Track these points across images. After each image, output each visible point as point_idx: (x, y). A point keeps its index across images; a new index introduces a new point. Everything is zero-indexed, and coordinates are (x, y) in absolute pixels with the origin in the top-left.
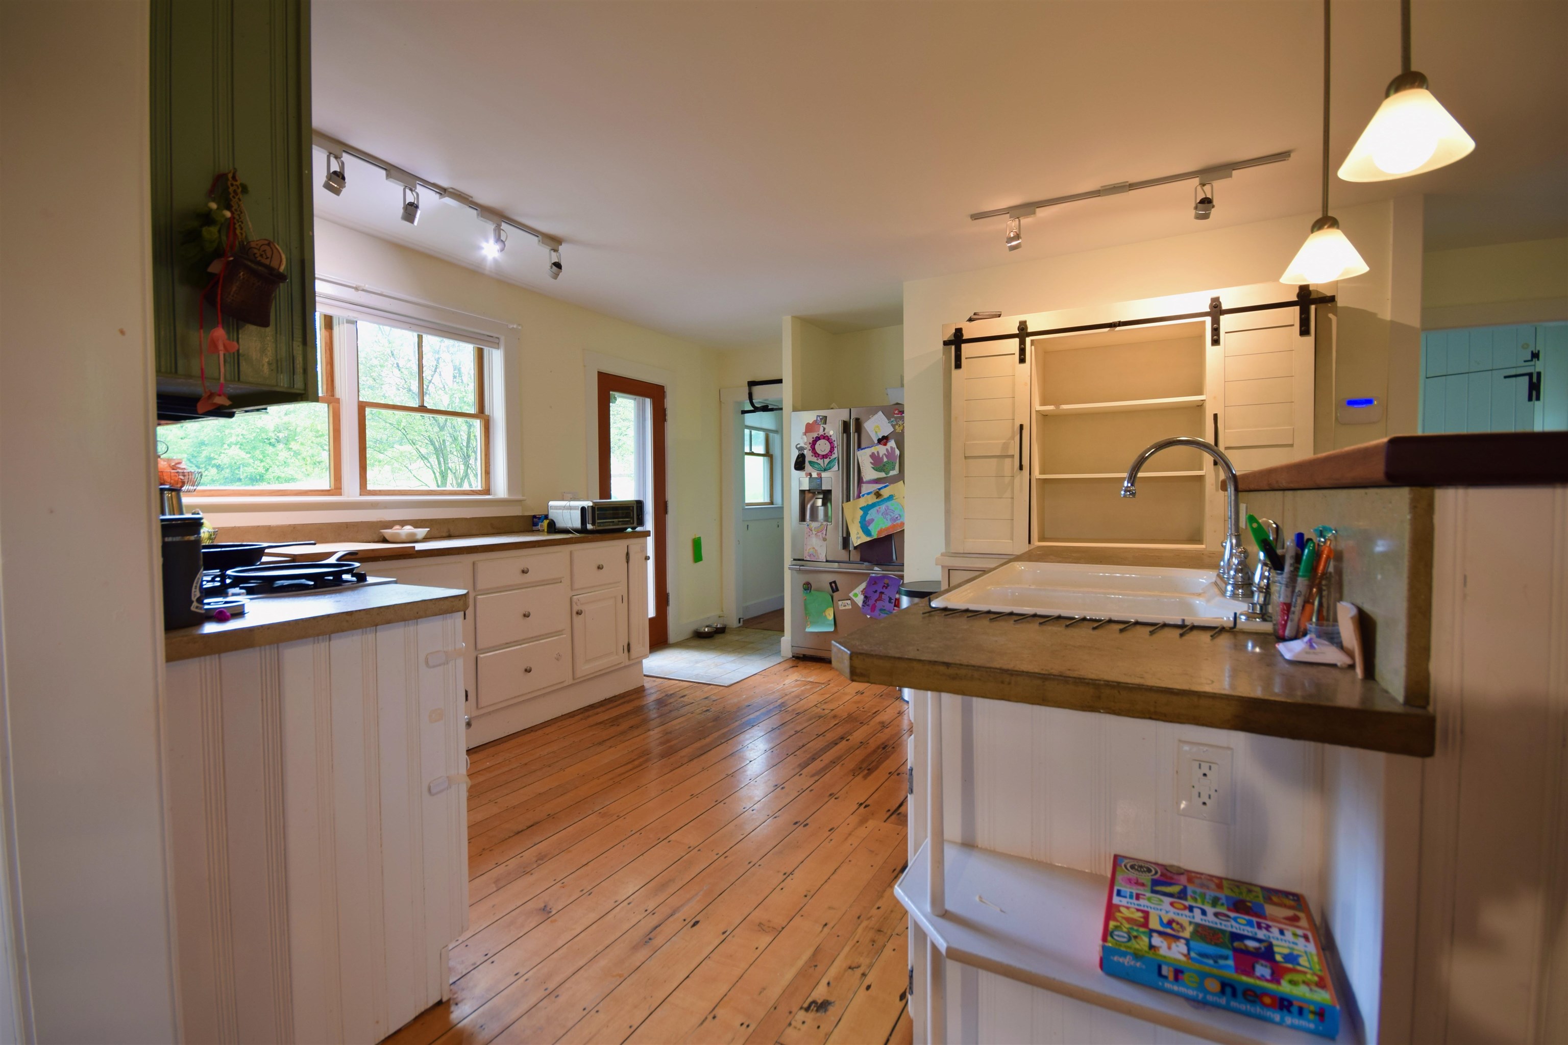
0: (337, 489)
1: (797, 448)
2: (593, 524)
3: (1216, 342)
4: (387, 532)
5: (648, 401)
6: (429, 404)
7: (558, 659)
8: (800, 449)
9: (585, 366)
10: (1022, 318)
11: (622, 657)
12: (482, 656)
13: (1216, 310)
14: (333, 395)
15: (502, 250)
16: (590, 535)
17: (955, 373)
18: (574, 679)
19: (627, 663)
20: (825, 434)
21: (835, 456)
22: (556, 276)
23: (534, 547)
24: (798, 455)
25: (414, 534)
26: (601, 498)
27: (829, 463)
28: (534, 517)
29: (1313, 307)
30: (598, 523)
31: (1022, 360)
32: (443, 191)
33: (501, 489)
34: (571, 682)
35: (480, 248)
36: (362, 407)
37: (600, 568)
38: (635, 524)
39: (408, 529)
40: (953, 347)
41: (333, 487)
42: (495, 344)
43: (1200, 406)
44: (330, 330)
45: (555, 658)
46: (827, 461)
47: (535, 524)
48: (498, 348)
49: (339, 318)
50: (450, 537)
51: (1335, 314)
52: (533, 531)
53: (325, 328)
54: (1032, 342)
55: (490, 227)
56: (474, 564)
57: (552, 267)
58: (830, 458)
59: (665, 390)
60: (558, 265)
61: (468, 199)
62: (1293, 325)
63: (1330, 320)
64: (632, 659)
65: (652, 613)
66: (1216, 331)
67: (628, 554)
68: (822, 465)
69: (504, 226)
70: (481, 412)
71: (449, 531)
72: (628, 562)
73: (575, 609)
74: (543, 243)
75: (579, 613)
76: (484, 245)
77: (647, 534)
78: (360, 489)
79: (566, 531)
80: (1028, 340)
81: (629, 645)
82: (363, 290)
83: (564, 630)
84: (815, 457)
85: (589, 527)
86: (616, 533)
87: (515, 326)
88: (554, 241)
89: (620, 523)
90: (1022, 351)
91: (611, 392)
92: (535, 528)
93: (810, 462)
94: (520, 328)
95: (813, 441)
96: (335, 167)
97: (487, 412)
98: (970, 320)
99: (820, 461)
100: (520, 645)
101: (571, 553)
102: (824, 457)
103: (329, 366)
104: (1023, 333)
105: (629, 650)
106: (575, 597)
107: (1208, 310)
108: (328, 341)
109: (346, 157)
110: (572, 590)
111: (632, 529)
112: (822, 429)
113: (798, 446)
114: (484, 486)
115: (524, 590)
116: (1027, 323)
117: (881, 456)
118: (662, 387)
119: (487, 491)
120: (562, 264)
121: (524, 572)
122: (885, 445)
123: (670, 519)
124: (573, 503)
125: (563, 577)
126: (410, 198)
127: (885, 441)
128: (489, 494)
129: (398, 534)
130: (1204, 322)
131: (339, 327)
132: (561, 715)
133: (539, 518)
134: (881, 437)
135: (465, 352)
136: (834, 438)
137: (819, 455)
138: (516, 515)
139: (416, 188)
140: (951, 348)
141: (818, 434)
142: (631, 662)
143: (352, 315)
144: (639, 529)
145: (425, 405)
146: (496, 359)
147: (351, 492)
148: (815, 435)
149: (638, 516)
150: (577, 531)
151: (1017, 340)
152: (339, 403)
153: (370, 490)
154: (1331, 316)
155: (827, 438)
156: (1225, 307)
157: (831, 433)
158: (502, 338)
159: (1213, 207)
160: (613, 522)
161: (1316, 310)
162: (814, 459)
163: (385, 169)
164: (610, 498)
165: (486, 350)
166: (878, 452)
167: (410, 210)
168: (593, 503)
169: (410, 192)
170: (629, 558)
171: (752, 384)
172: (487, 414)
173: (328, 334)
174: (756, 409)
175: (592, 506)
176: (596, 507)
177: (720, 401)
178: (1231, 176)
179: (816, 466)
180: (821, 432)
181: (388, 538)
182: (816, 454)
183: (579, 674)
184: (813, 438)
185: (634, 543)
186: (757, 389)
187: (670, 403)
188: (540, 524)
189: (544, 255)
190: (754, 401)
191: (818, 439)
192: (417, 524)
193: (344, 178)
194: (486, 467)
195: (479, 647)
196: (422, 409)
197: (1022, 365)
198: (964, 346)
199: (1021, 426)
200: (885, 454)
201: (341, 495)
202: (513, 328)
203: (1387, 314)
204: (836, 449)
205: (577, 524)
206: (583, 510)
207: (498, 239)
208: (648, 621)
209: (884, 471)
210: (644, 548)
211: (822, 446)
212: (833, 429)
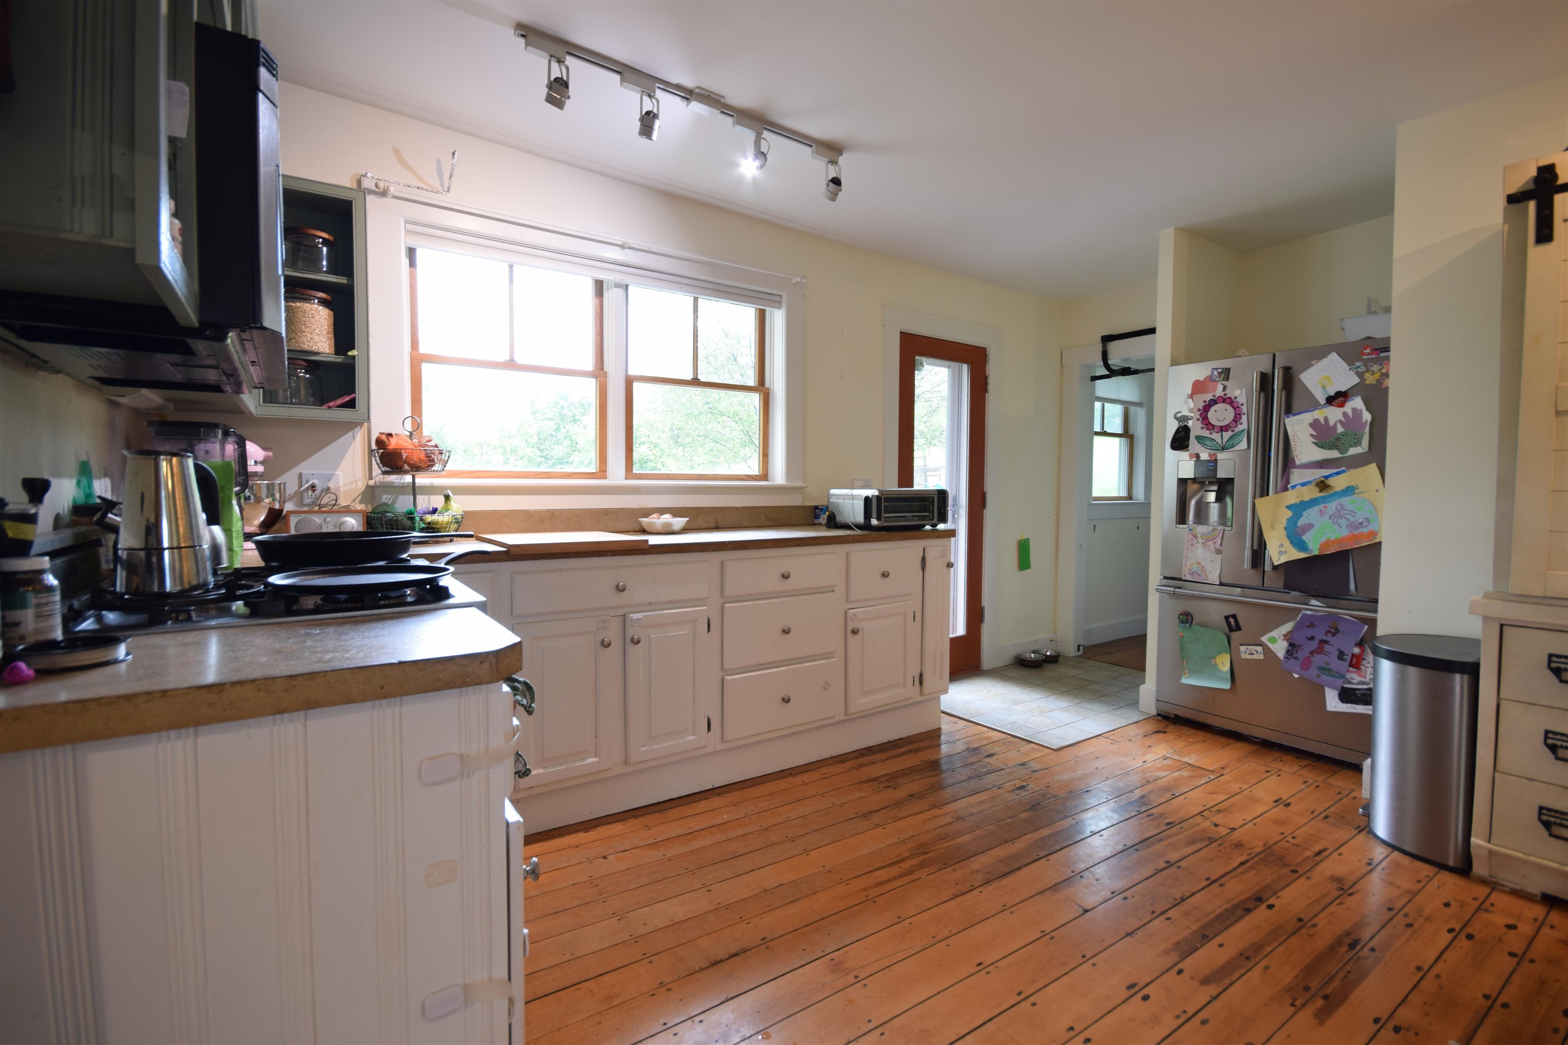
0: (602, 472)
1: (1176, 418)
2: (878, 518)
4: (644, 520)
5: (965, 367)
6: (702, 378)
7: (825, 689)
8: (1185, 418)
9: (884, 325)
11: (912, 691)
12: (728, 678)
14: (602, 369)
15: (762, 167)
16: (874, 533)
17: (1537, 254)
18: (846, 714)
19: (918, 698)
20: (1225, 395)
21: (1240, 428)
22: (833, 197)
23: (799, 545)
24: (1178, 429)
25: (669, 525)
26: (899, 487)
27: (1231, 437)
28: (816, 507)
30: (885, 517)
32: (688, 94)
33: (779, 475)
34: (843, 717)
35: (737, 165)
36: (629, 383)
37: (885, 575)
38: (935, 521)
39: (667, 518)
41: (598, 470)
42: (777, 304)
44: (600, 298)
45: (822, 687)
46: (1227, 435)
47: (817, 517)
48: (780, 308)
49: (608, 282)
50: (717, 528)
52: (815, 524)
53: (596, 295)
55: (749, 135)
56: (722, 563)
57: (828, 185)
58: (1233, 431)
59: (988, 353)
60: (836, 181)
61: (719, 101)
64: (925, 695)
65: (960, 629)
67: (924, 559)
68: (1219, 440)
69: (766, 134)
70: (761, 386)
71: (717, 522)
72: (923, 569)
73: (851, 626)
74: (817, 153)
75: (855, 632)
76: (743, 161)
77: (952, 533)
78: (626, 472)
79: (846, 527)
81: (921, 676)
82: (629, 248)
83: (835, 651)
84: (1208, 429)
85: (874, 522)
86: (912, 531)
87: (798, 280)
88: (832, 150)
89: (915, 519)
91: (917, 358)
92: (817, 521)
93: (1198, 438)
94: (804, 281)
95: (1205, 406)
96: (556, 73)
97: (767, 385)
99: (1216, 436)
100: (778, 667)
101: (847, 554)
102: (1224, 429)
103: (599, 338)
105: (921, 683)
106: (851, 611)
108: (599, 310)
109: (569, 60)
110: (847, 602)
111: (931, 526)
112: (1220, 387)
113: (1178, 415)
114: (761, 470)
115: (784, 599)
117: (1331, 423)
118: (984, 350)
119: (764, 476)
120: (842, 181)
121: (785, 577)
122: (1342, 405)
123: (989, 515)
124: (856, 492)
125: (836, 585)
126: (648, 105)
127: (1341, 399)
128: (767, 480)
129: (653, 524)
131: (608, 292)
132: (830, 756)
133: (822, 510)
134: (1333, 394)
135: (746, 314)
136: (1242, 400)
137: (1213, 426)
138: (795, 505)
139: (655, 92)
140: (1528, 206)
141: (1214, 396)
142: (924, 698)
143: (626, 280)
144: (941, 526)
145: (699, 378)
146: (778, 320)
147: (616, 475)
148: (1208, 397)
149: (939, 509)
150: (859, 527)
152: (606, 377)
153: (636, 474)
155: (1230, 401)
157: (1238, 393)
158: (785, 296)
160: (906, 516)
162: (1206, 433)
163: (619, 73)
164: (912, 487)
165: (768, 310)
166: (1326, 419)
167: (648, 121)
168: (879, 491)
169: (649, 99)
170: (925, 564)
171: (1107, 339)
172: (767, 386)
173: (598, 302)
174: (1112, 373)
175: (877, 496)
176: (883, 497)
177: (1062, 366)
179: (1209, 443)
180: (1219, 392)
181: (646, 529)
182: (1208, 425)
183: (852, 709)
184: (1205, 402)
185: (933, 547)
186: (1113, 346)
187: (993, 370)
188: (822, 516)
189: (818, 170)
190: (1110, 362)
191: (1214, 402)
192: (676, 512)
193: (567, 86)
194: (764, 448)
195: (727, 665)
196: (695, 382)
200: (1340, 421)
201: (606, 479)
202: (797, 282)
204: (1244, 419)
205: (860, 519)
206: (867, 500)
207: (761, 155)
208: (955, 642)
209: (1337, 448)
210: (946, 552)
211: (1220, 414)
212: (1241, 388)
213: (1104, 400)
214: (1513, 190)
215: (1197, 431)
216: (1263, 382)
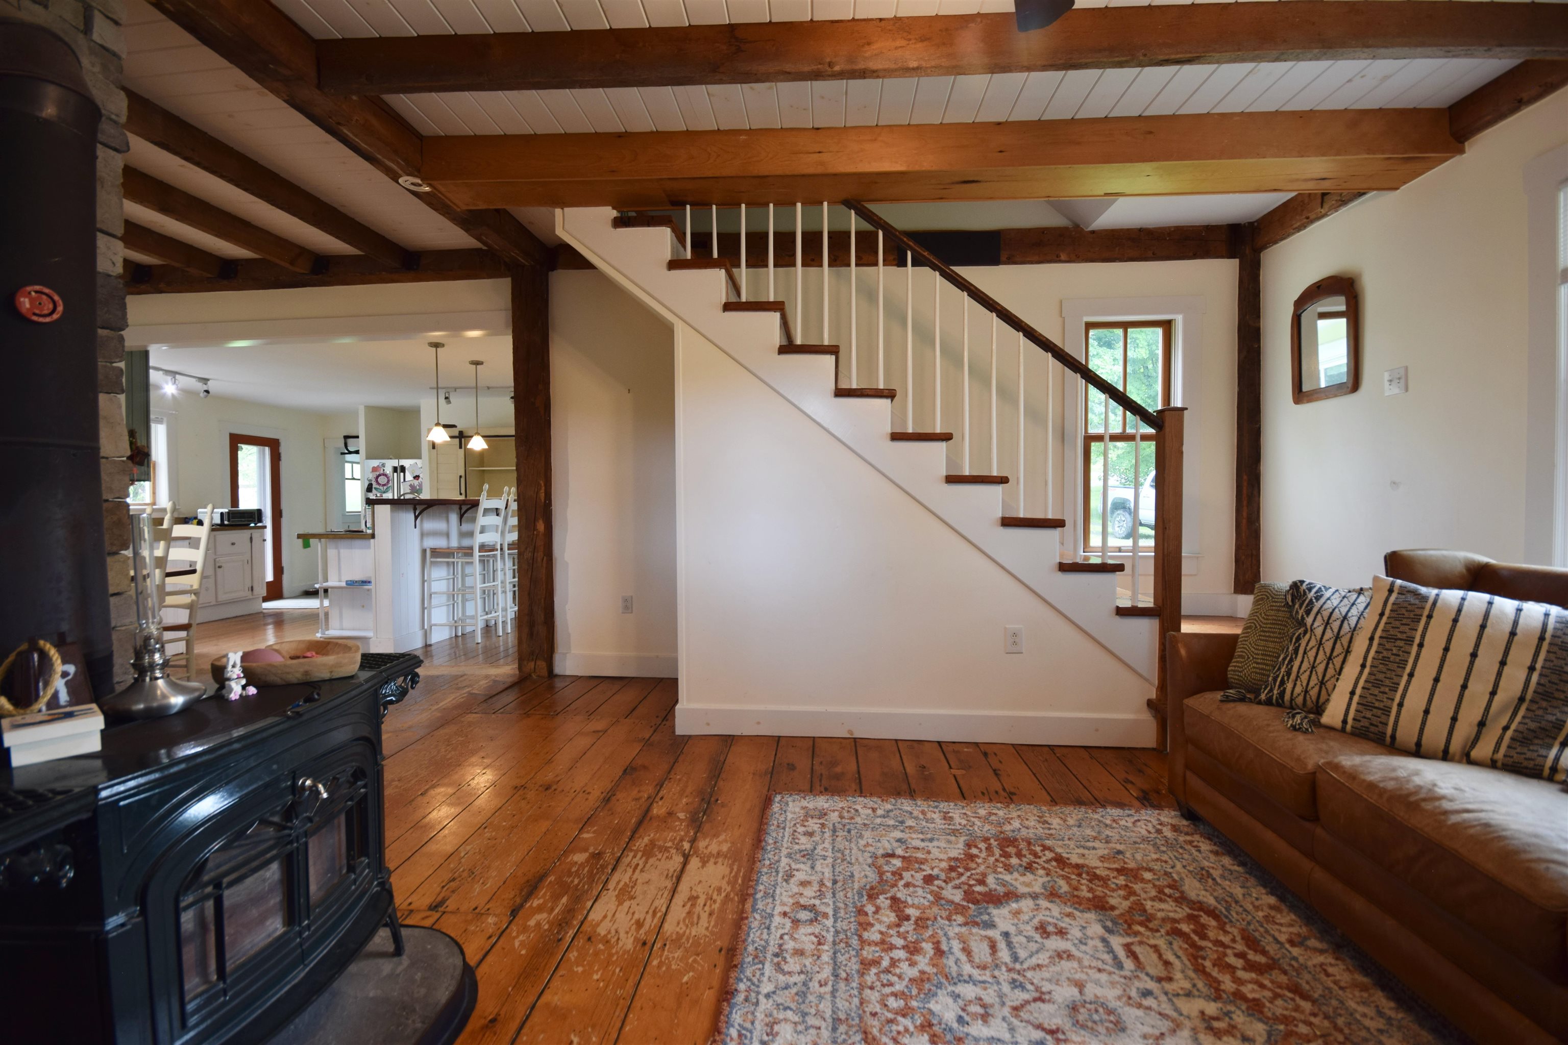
2: (229, 521)
5: (267, 450)
7: (207, 591)
8: (370, 481)
9: (221, 431)
10: (461, 429)
11: (248, 594)
15: (176, 388)
16: (228, 527)
17: (433, 451)
18: (217, 602)
19: (251, 597)
20: (384, 473)
21: (389, 487)
22: (206, 396)
24: (369, 484)
26: (233, 508)
28: (187, 518)
30: (232, 521)
31: (461, 447)
33: (164, 502)
34: (215, 603)
37: (233, 544)
38: (258, 522)
42: (160, 421)
45: (205, 589)
46: (385, 488)
47: (187, 522)
48: (162, 424)
55: (169, 378)
57: (203, 393)
59: (280, 442)
60: (207, 392)
61: (159, 369)
65: (270, 577)
67: (251, 538)
68: (382, 489)
69: (178, 376)
72: (251, 542)
73: (218, 565)
74: (198, 382)
75: (220, 567)
77: (264, 527)
80: (463, 439)
81: (252, 587)
83: (211, 575)
84: (378, 485)
85: (226, 522)
86: (246, 526)
88: (205, 381)
89: (246, 521)
90: (461, 444)
91: (239, 445)
93: (375, 488)
95: (376, 477)
101: (215, 536)
102: (384, 485)
104: (461, 435)
105: (252, 590)
106: (217, 559)
110: (215, 555)
111: (254, 524)
112: (382, 470)
113: (369, 479)
114: (152, 500)
116: (463, 432)
118: (278, 440)
119: (154, 503)
120: (210, 391)
122: (417, 480)
123: (284, 521)
124: (214, 510)
128: (155, 505)
134: (415, 476)
136: (389, 475)
137: (380, 484)
141: (379, 473)
142: (254, 597)
144: (259, 525)
146: (161, 430)
148: (377, 473)
149: (258, 517)
150: (218, 525)
151: (458, 439)
155: (386, 475)
157: (388, 472)
158: (165, 419)
160: (242, 520)
162: (378, 487)
164: (239, 508)
165: (155, 425)
166: (414, 486)
168: (225, 510)
170: (252, 540)
171: (346, 437)
174: (350, 453)
176: (227, 513)
177: (323, 448)
179: (379, 490)
180: (382, 472)
182: (378, 483)
183: (220, 599)
184: (377, 475)
185: (256, 534)
186: (350, 441)
187: (283, 449)
188: (191, 522)
189: (201, 387)
190: (348, 447)
191: (380, 475)
194: (153, 490)
197: (461, 450)
199: (461, 477)
200: (417, 487)
204: (390, 483)
205: (218, 521)
206: (222, 514)
207: (173, 382)
208: (268, 583)
209: (417, 496)
210: (263, 535)
211: (382, 480)
212: (389, 470)
213: (352, 463)
215: (375, 485)
216: (395, 469)
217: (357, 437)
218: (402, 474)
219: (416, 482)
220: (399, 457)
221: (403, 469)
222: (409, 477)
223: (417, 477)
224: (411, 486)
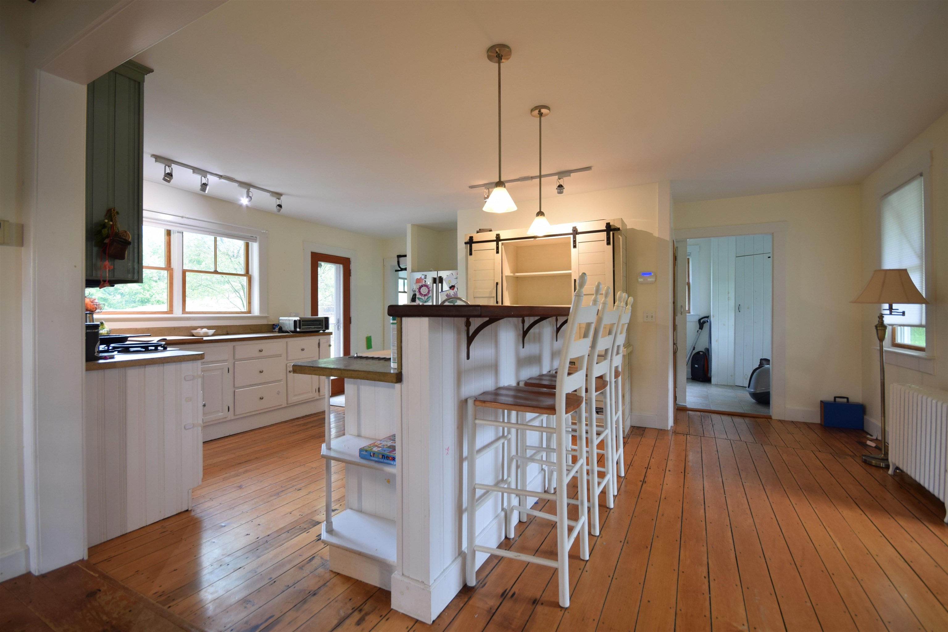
0: (171, 311)
1: (413, 291)
2: (300, 328)
3: (575, 247)
4: (194, 332)
5: (341, 266)
6: (219, 270)
7: (278, 394)
8: (414, 291)
9: (304, 249)
10: (498, 232)
11: (316, 395)
12: (237, 390)
13: (575, 232)
14: (170, 267)
15: (250, 201)
16: (298, 334)
17: (470, 257)
18: (287, 404)
19: (318, 398)
20: (425, 284)
21: (430, 295)
22: (279, 211)
23: (266, 339)
24: (413, 295)
25: (207, 333)
26: (312, 316)
27: (427, 298)
28: (274, 325)
29: (611, 233)
30: (302, 328)
31: (498, 252)
32: (221, 177)
33: (256, 311)
34: (286, 405)
35: (240, 200)
36: (184, 272)
37: (303, 350)
38: (324, 329)
39: (205, 330)
40: (469, 245)
41: (169, 310)
42: (255, 240)
43: (570, 275)
44: (169, 236)
45: (277, 393)
46: (426, 297)
47: (274, 329)
48: (256, 242)
49: (174, 231)
50: (227, 334)
51: (622, 236)
52: (273, 332)
53: (167, 235)
54: (502, 244)
55: (245, 191)
56: (234, 346)
57: (277, 207)
58: (428, 296)
59: (350, 260)
60: (280, 206)
61: (233, 179)
62: (604, 240)
63: (619, 238)
64: (321, 396)
66: (575, 242)
67: (319, 343)
68: (424, 299)
69: (252, 189)
70: (247, 273)
71: (227, 331)
72: (319, 347)
73: (289, 369)
74: (272, 196)
75: (290, 372)
76: (242, 199)
77: (331, 333)
78: (182, 311)
79: (287, 332)
80: (500, 243)
81: (319, 388)
82: (185, 218)
83: (282, 379)
84: (421, 295)
85: (298, 330)
86: (314, 333)
87: (264, 232)
88: (278, 195)
89: (316, 328)
90: (498, 248)
91: (319, 262)
92: (274, 330)
93: (418, 298)
94: (267, 232)
95: (419, 287)
96: (168, 171)
97: (250, 273)
98: (478, 232)
99: (423, 298)
100: (258, 386)
101: (287, 342)
102: (425, 295)
103: (168, 253)
104: (498, 239)
105: (319, 391)
106: (288, 364)
107: (572, 232)
108: (168, 241)
109: (173, 166)
110: (287, 360)
111: (323, 331)
112: (424, 281)
113: (413, 290)
114: (248, 309)
115: (260, 360)
116: (500, 235)
117: (451, 295)
119: (249, 312)
120: (282, 206)
121: (261, 351)
122: (453, 289)
123: (353, 326)
124: (290, 318)
125: (282, 354)
126: (204, 181)
127: (453, 288)
128: (250, 314)
129: (199, 333)
130: (570, 237)
131: (174, 235)
132: (280, 422)
133: (276, 326)
134: (451, 286)
135: (240, 244)
136: (429, 286)
137: (422, 294)
138: (264, 324)
139: (207, 176)
140: (468, 246)
141: (422, 284)
142: (320, 397)
143: (182, 230)
144: (327, 331)
145: (217, 270)
146: (255, 247)
147: (178, 312)
148: (420, 284)
149: (325, 324)
150: (292, 332)
151: (495, 243)
152: (173, 270)
153: (187, 312)
154: (620, 236)
155: (426, 286)
156: (579, 231)
157: (429, 283)
158: (258, 237)
159: (564, 188)
160: (311, 327)
161: (613, 234)
162: (420, 297)
163: (192, 169)
164: (318, 316)
165: (250, 243)
166: (450, 293)
167: (204, 186)
168: (300, 318)
169: (204, 178)
170: (320, 345)
171: (399, 256)
172: (250, 274)
173: (168, 238)
174: (401, 270)
175: (299, 320)
176: (301, 320)
177: (384, 265)
178: (570, 176)
179: (421, 300)
180: (424, 283)
181: (194, 334)
182: (421, 294)
183: (290, 402)
184: (419, 286)
185: (323, 339)
186: (402, 259)
187: (353, 267)
188: (276, 328)
189: (273, 202)
190: (400, 265)
191: (422, 286)
192: (209, 328)
193: (172, 176)
194: (249, 300)
195: (236, 386)
196: (216, 272)
197: (498, 254)
198: (473, 245)
199: (497, 284)
200: (453, 294)
201: (173, 314)
202: (263, 232)
203: (656, 234)
204: (431, 292)
205: (293, 329)
206: (295, 321)
207: (248, 196)
209: (453, 303)
210: (329, 341)
211: (424, 290)
212: (429, 282)
213: (404, 279)
214: (466, 241)
215: (418, 296)
216: (435, 280)
217: (405, 256)
218: (440, 285)
219: (452, 292)
220: (437, 270)
221: (441, 280)
222: (446, 287)
223: (452, 287)
224: (447, 295)
